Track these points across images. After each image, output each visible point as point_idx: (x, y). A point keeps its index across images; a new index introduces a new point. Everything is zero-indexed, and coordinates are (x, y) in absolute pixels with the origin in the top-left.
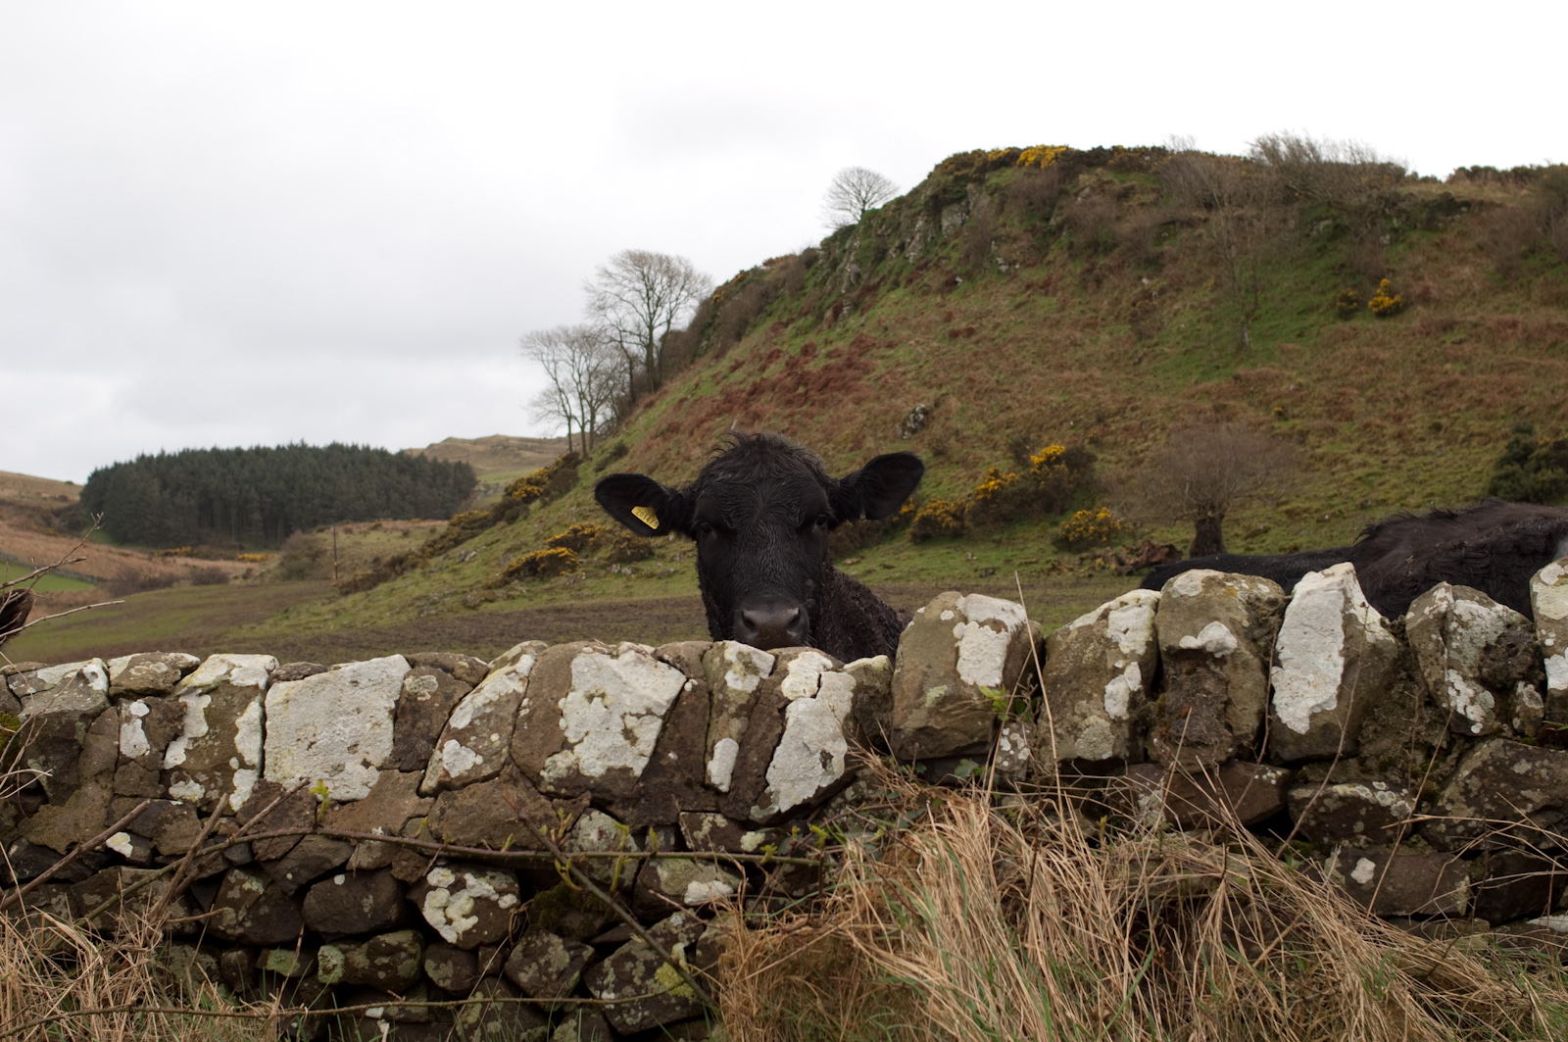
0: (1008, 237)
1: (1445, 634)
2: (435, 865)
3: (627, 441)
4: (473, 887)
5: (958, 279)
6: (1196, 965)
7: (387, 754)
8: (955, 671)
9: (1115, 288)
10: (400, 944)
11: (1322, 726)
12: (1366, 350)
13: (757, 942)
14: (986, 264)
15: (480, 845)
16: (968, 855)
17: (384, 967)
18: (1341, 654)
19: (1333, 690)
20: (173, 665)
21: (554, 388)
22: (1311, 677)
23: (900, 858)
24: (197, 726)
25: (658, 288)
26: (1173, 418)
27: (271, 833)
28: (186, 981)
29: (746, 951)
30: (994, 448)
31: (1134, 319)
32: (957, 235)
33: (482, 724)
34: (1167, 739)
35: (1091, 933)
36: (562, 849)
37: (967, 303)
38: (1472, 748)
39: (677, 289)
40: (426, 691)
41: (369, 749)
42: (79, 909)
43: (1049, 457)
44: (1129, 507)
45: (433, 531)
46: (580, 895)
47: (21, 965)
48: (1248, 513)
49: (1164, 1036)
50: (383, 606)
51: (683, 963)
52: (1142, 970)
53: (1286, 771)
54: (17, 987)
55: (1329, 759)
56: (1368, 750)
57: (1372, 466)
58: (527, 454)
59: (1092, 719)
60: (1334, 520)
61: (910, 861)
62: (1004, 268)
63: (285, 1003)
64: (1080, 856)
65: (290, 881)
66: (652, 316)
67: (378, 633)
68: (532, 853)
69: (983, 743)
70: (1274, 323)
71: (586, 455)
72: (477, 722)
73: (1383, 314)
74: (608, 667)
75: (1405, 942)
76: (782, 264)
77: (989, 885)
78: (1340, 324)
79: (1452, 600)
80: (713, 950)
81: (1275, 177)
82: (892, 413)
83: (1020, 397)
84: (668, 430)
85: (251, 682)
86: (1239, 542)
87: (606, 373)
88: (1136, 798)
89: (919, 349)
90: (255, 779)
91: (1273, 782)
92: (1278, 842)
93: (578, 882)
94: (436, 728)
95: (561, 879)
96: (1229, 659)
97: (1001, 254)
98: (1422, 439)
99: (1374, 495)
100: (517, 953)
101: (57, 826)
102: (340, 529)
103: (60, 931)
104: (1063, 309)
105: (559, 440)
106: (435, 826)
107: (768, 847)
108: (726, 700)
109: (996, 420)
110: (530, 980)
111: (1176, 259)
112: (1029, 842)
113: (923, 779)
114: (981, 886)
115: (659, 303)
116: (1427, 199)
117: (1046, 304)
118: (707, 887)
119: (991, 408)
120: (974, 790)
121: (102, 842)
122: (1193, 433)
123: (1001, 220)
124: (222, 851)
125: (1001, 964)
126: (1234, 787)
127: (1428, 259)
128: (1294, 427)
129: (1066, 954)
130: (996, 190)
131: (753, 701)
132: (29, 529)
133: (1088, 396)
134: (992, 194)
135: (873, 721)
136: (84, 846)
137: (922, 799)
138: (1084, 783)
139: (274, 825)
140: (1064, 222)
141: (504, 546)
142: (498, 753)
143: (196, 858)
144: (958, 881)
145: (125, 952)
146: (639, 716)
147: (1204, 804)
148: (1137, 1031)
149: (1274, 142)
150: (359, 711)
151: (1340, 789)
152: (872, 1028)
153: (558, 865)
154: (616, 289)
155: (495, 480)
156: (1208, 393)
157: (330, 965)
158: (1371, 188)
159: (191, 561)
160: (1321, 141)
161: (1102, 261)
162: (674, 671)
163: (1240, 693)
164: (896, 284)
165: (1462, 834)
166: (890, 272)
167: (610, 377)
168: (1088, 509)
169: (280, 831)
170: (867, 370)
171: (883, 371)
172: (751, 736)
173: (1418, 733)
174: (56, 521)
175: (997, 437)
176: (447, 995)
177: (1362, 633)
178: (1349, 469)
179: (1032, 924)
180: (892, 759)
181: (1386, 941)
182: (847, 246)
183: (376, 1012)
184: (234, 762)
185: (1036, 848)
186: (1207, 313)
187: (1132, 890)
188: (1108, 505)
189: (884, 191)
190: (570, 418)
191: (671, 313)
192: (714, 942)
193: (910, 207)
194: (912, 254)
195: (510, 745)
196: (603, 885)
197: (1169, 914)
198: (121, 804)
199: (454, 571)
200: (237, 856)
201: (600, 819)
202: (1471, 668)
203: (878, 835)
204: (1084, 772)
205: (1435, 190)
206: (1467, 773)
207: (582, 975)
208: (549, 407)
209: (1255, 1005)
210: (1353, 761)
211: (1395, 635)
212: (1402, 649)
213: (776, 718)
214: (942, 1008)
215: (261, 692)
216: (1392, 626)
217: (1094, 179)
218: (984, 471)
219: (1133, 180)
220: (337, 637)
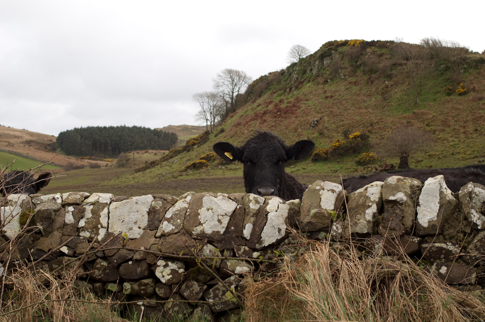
0: (344, 67)
1: (471, 198)
2: (159, 259)
3: (224, 128)
4: (171, 266)
5: (328, 80)
6: (391, 297)
7: (146, 225)
8: (320, 205)
9: (377, 84)
10: (148, 283)
11: (432, 225)
12: (455, 105)
13: (256, 286)
14: (337, 76)
15: (173, 254)
16: (322, 261)
17: (143, 290)
18: (438, 203)
19: (436, 214)
20: (82, 196)
21: (202, 111)
22: (429, 210)
23: (301, 261)
24: (88, 214)
25: (235, 81)
26: (394, 125)
27: (110, 248)
28: (83, 292)
29: (253, 288)
30: (338, 133)
31: (383, 94)
32: (328, 66)
33: (175, 217)
34: (384, 227)
35: (359, 286)
36: (198, 255)
37: (331, 88)
38: (478, 233)
39: (241, 81)
40: (158, 206)
41: (140, 223)
42: (51, 269)
43: (355, 136)
44: (379, 152)
45: (164, 154)
46: (203, 269)
47: (33, 285)
48: (416, 155)
49: (380, 318)
50: (148, 176)
51: (234, 291)
52: (374, 298)
53: (420, 238)
54: (32, 292)
55: (433, 235)
56: (446, 233)
57: (456, 142)
58: (194, 131)
59: (361, 221)
60: (443, 158)
61: (304, 262)
62: (343, 77)
63: (112, 300)
64: (356, 263)
65: (116, 263)
66: (233, 89)
67: (146, 185)
68: (189, 256)
69: (328, 227)
70: (426, 96)
71: (212, 132)
72: (173, 216)
73: (460, 94)
74: (214, 200)
75: (455, 292)
76: (274, 74)
77: (328, 271)
78: (447, 97)
79: (473, 187)
80: (243, 288)
81: (428, 51)
82: (307, 121)
83: (346, 117)
84: (237, 124)
85: (105, 202)
86: (413, 164)
87: (219, 106)
88: (374, 245)
89: (316, 101)
90: (106, 231)
91: (416, 242)
92: (417, 260)
93: (203, 266)
94: (161, 218)
95: (197, 265)
96: (404, 203)
97: (342, 73)
98: (472, 134)
99: (456, 151)
100: (183, 287)
101: (46, 243)
102: (135, 152)
103: (45, 276)
104: (361, 90)
105: (204, 127)
106: (160, 247)
107: (261, 257)
108: (249, 212)
109: (339, 124)
110: (187, 295)
111: (396, 76)
112: (341, 258)
113: (309, 237)
114: (325, 270)
115: (236, 85)
116: (475, 59)
117: (355, 89)
118: (242, 268)
119: (337, 120)
120: (324, 241)
121: (59, 249)
122: (400, 130)
123: (342, 62)
124: (95, 253)
125: (331, 295)
126: (404, 243)
127: (475, 78)
128: (431, 129)
129: (351, 292)
130: (341, 53)
131: (258, 212)
132: (40, 149)
133: (368, 117)
134: (339, 54)
135: (294, 219)
136: (53, 250)
137: (308, 244)
138: (358, 240)
139: (111, 245)
140: (362, 63)
141: (185, 159)
142: (179, 226)
143: (87, 255)
144: (319, 269)
145: (65, 283)
146: (223, 216)
147: (395, 248)
148: (372, 317)
149: (428, 40)
150: (138, 211)
151: (437, 245)
152: (291, 313)
153: (197, 260)
154: (223, 81)
155: (183, 138)
156: (405, 117)
157: (127, 289)
158: (458, 55)
159: (90, 161)
160: (443, 40)
161: (373, 76)
162: (234, 202)
163: (407, 214)
164: (309, 81)
165: (474, 260)
166: (307, 77)
167: (220, 108)
168: (367, 153)
169: (113, 247)
170: (299, 108)
171: (304, 108)
172: (257, 223)
173: (462, 228)
174: (49, 147)
175: (339, 129)
176: (162, 299)
177: (445, 197)
178: (448, 142)
179: (341, 283)
180: (300, 231)
181: (449, 291)
182: (294, 69)
183: (140, 303)
184: (99, 226)
185: (343, 260)
186: (405, 93)
187: (372, 273)
188: (373, 151)
189: (306, 52)
190: (207, 120)
191: (239, 88)
192: (243, 285)
193: (314, 57)
194: (314, 72)
195: (183, 223)
196: (210, 267)
197: (383, 282)
198: (65, 238)
199: (170, 166)
200: (99, 254)
201: (210, 247)
202: (478, 208)
203: (294, 254)
204: (359, 237)
205: (478, 56)
206: (476, 241)
207: (203, 294)
208: (201, 117)
209: (408, 310)
210: (441, 236)
211: (455, 198)
212: (457, 202)
213: (265, 218)
214: (312, 308)
215: (108, 205)
216: (455, 195)
217: (372, 50)
218: (335, 140)
219: (384, 51)
220: (134, 186)
